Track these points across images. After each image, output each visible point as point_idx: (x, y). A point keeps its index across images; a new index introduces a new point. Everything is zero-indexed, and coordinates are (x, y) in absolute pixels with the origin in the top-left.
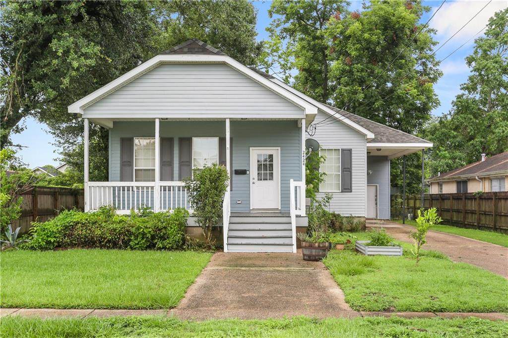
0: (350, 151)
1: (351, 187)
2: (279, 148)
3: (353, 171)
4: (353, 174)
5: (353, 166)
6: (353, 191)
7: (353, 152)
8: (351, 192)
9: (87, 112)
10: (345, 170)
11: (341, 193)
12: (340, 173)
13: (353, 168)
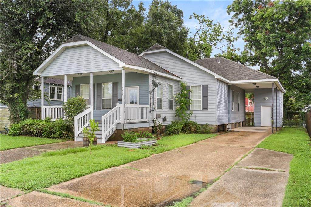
0: (207, 86)
1: (208, 107)
2: (139, 86)
3: (209, 98)
4: (209, 100)
5: (209, 95)
6: (209, 109)
7: (209, 87)
8: (208, 110)
9: (42, 74)
10: (204, 97)
11: (202, 111)
12: (201, 99)
13: (209, 96)
